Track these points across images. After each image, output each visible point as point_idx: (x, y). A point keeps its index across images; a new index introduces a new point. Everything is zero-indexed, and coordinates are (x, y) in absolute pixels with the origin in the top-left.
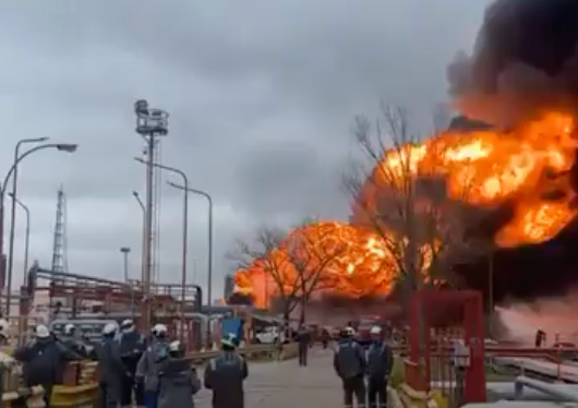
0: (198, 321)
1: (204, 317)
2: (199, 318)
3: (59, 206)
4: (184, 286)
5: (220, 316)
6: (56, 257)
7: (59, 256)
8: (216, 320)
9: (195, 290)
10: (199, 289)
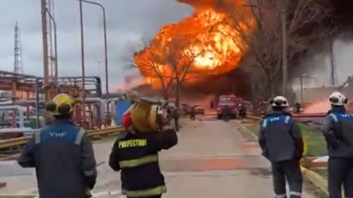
0: (98, 104)
1: (103, 101)
2: (99, 102)
3: (16, 36)
4: (83, 77)
5: (116, 99)
6: (15, 68)
7: (18, 68)
8: (113, 102)
9: (96, 80)
10: (98, 80)
